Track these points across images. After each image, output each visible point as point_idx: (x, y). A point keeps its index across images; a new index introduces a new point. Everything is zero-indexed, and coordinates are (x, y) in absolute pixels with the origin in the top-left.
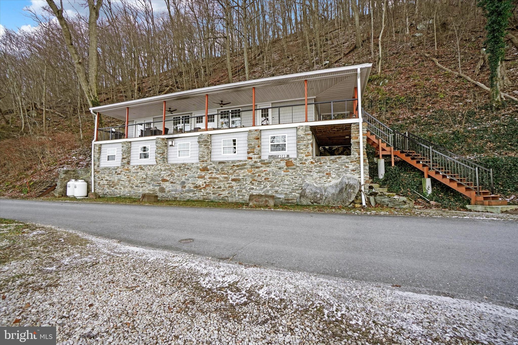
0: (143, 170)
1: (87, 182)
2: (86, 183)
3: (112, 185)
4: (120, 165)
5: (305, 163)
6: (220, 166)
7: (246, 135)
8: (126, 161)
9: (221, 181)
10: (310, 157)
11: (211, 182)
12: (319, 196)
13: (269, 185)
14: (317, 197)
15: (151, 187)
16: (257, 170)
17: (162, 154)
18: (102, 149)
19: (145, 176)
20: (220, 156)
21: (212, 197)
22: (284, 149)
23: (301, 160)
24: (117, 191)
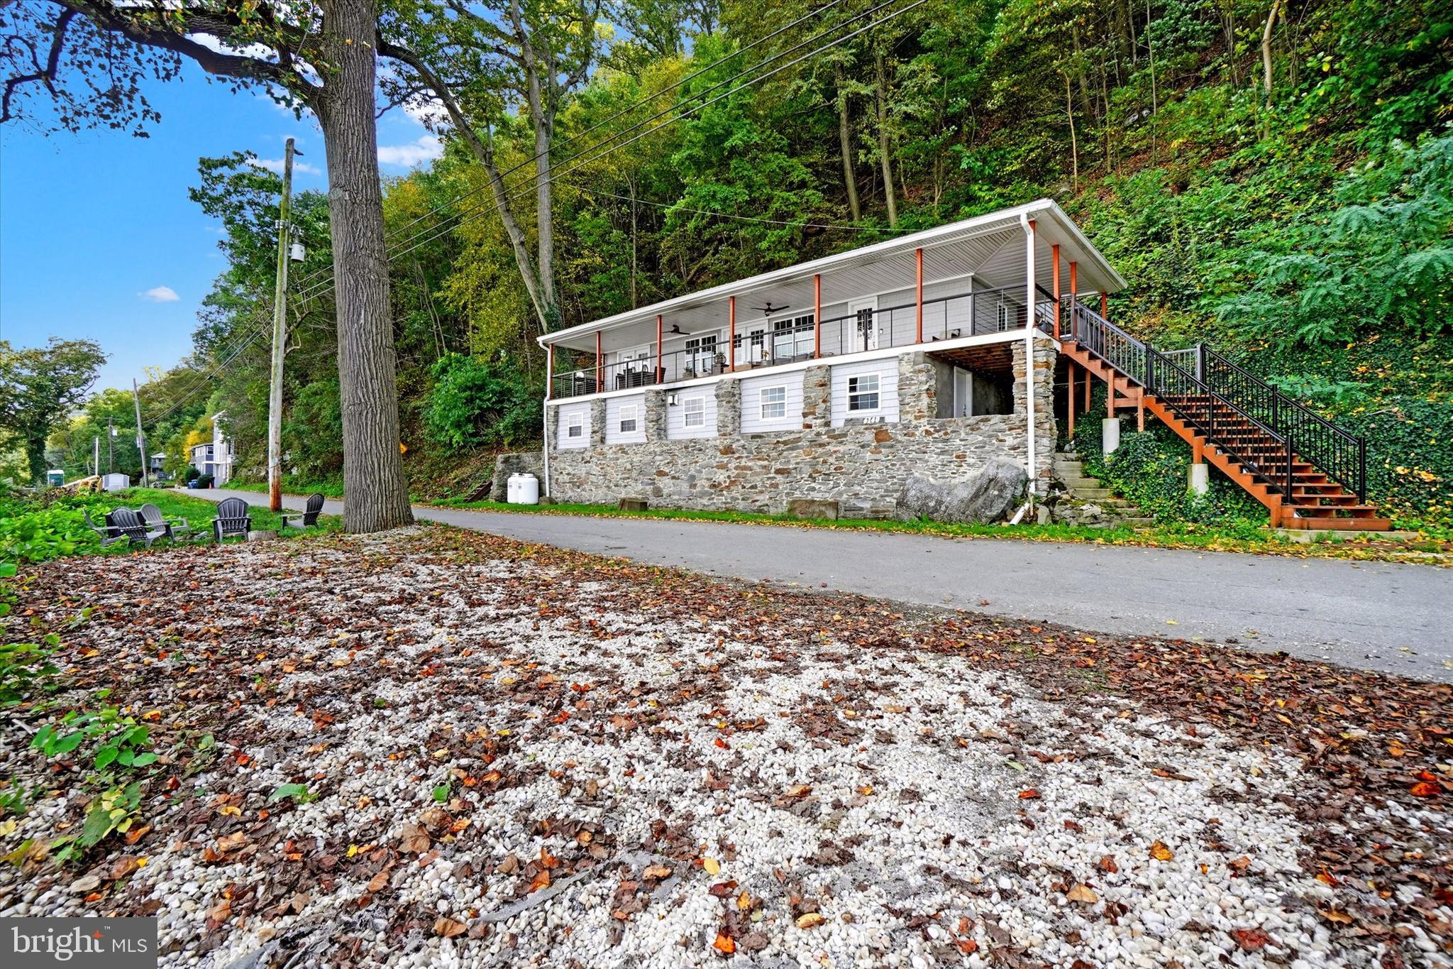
0: (626, 453)
1: (538, 477)
2: (535, 480)
3: (577, 483)
4: (588, 445)
5: (913, 435)
6: (754, 444)
7: (800, 377)
8: (597, 437)
9: (757, 474)
10: (924, 421)
11: (738, 476)
12: (932, 504)
13: (842, 480)
14: (928, 507)
15: (640, 487)
16: (820, 450)
17: (657, 421)
18: (561, 414)
19: (629, 467)
20: (756, 423)
21: (741, 505)
22: (875, 405)
23: (906, 427)
24: (586, 495)
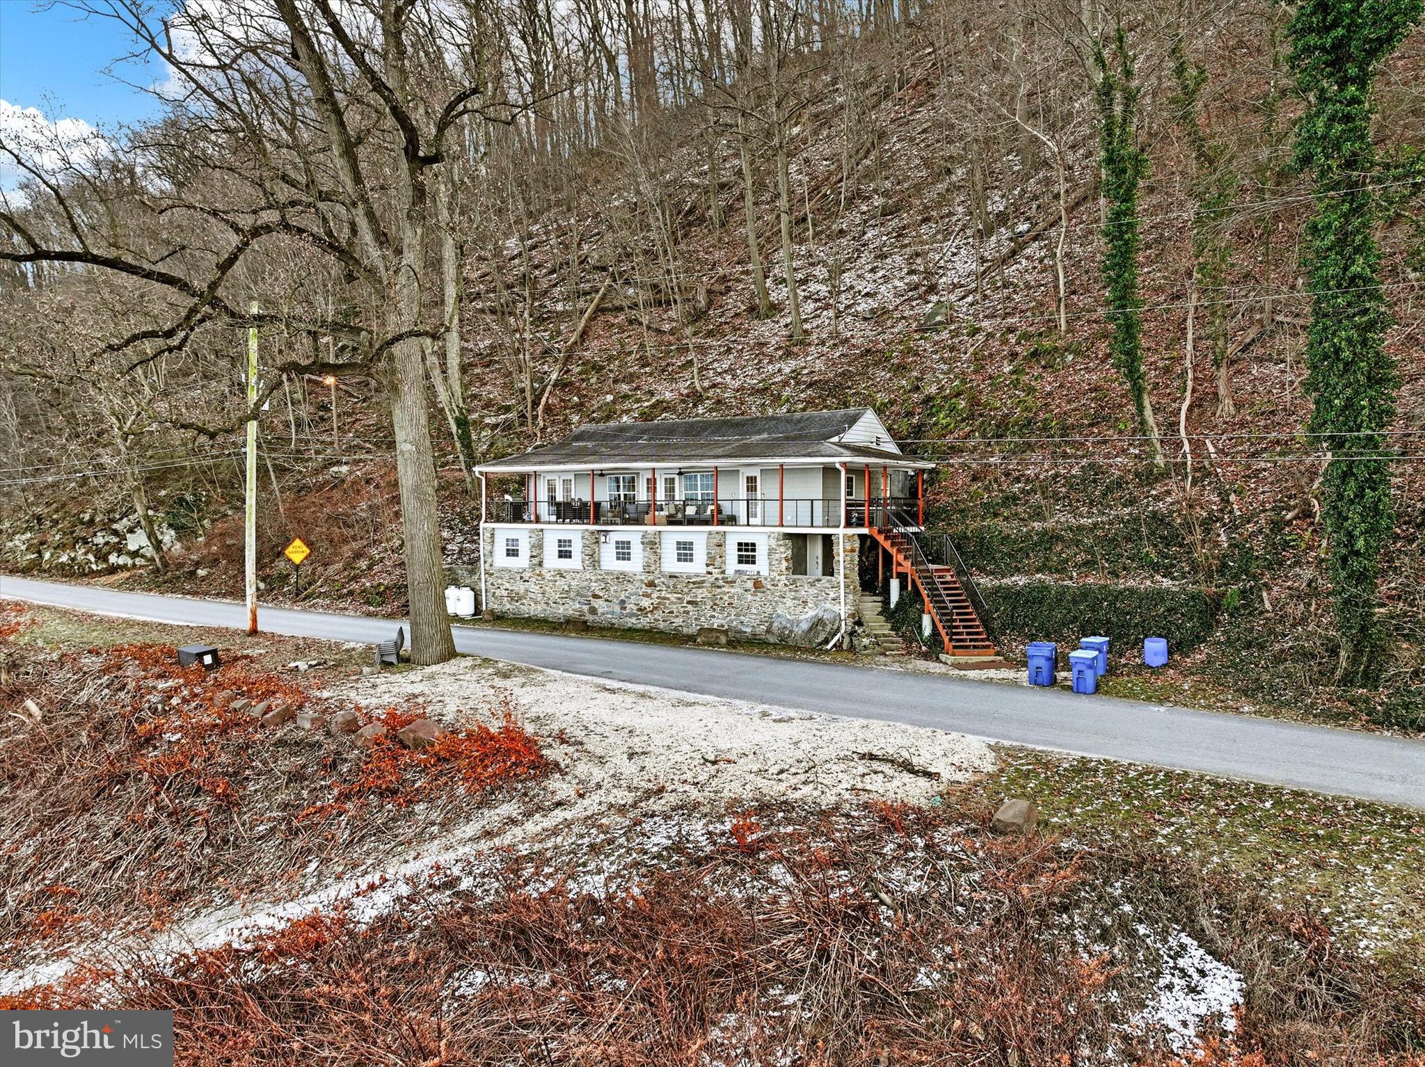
0: (564, 577)
3: (515, 597)
4: (527, 567)
5: (777, 586)
6: (671, 582)
7: (705, 536)
8: (535, 561)
9: (673, 603)
10: (783, 577)
11: (659, 603)
12: (786, 632)
13: (733, 612)
14: (784, 634)
15: (578, 606)
16: (718, 590)
17: (592, 555)
18: (496, 536)
19: (566, 588)
20: (670, 566)
21: (662, 625)
22: (754, 562)
23: (773, 580)
24: (525, 608)
